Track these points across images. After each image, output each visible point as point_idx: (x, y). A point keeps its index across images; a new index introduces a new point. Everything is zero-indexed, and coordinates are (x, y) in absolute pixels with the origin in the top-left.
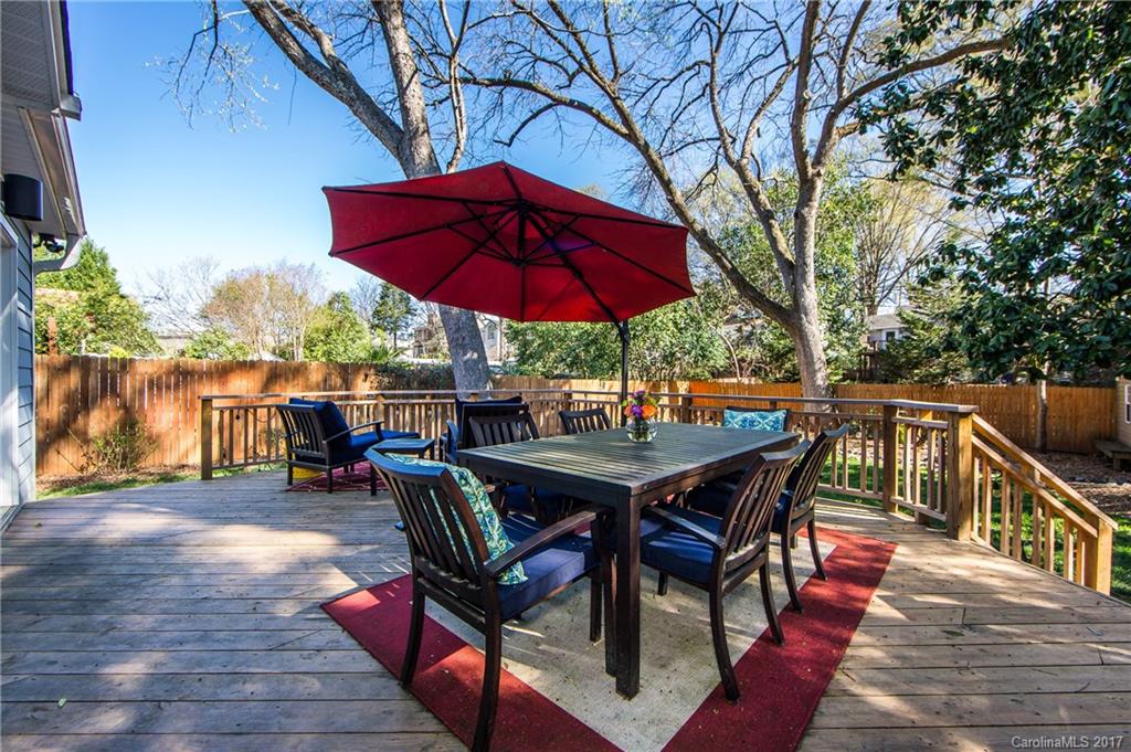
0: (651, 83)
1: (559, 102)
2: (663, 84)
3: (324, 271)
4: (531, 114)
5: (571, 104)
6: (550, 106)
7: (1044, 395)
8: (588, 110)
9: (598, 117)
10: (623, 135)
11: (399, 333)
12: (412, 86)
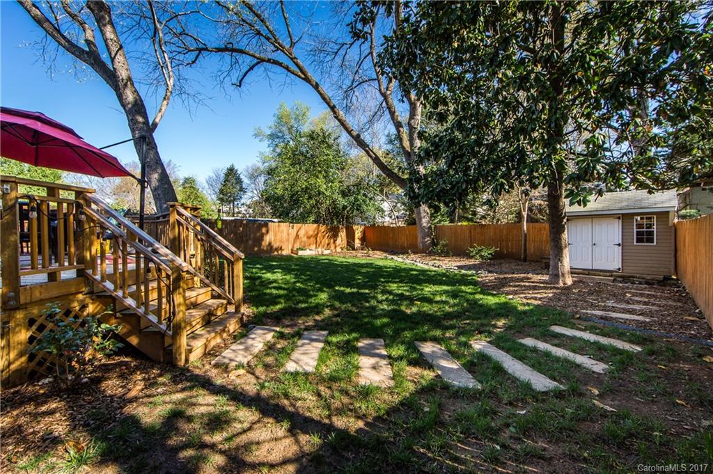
0: (337, 47)
1: (261, 60)
2: (345, 47)
3: (177, 165)
4: (249, 67)
5: (269, 61)
6: (258, 63)
7: (525, 228)
8: (280, 64)
9: (287, 68)
10: (303, 79)
11: (236, 203)
12: (118, 56)
